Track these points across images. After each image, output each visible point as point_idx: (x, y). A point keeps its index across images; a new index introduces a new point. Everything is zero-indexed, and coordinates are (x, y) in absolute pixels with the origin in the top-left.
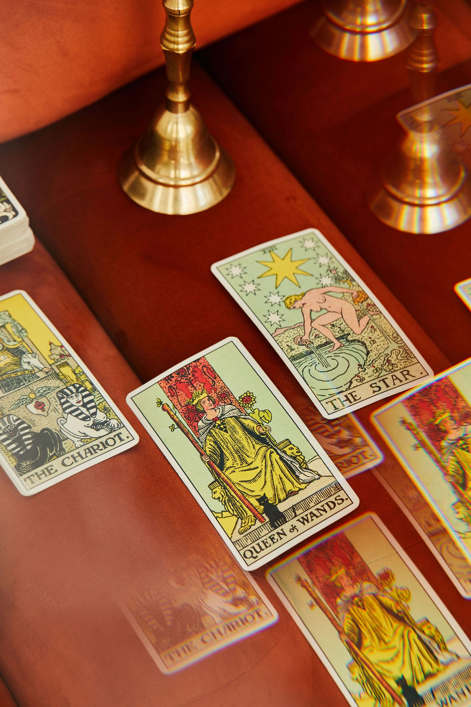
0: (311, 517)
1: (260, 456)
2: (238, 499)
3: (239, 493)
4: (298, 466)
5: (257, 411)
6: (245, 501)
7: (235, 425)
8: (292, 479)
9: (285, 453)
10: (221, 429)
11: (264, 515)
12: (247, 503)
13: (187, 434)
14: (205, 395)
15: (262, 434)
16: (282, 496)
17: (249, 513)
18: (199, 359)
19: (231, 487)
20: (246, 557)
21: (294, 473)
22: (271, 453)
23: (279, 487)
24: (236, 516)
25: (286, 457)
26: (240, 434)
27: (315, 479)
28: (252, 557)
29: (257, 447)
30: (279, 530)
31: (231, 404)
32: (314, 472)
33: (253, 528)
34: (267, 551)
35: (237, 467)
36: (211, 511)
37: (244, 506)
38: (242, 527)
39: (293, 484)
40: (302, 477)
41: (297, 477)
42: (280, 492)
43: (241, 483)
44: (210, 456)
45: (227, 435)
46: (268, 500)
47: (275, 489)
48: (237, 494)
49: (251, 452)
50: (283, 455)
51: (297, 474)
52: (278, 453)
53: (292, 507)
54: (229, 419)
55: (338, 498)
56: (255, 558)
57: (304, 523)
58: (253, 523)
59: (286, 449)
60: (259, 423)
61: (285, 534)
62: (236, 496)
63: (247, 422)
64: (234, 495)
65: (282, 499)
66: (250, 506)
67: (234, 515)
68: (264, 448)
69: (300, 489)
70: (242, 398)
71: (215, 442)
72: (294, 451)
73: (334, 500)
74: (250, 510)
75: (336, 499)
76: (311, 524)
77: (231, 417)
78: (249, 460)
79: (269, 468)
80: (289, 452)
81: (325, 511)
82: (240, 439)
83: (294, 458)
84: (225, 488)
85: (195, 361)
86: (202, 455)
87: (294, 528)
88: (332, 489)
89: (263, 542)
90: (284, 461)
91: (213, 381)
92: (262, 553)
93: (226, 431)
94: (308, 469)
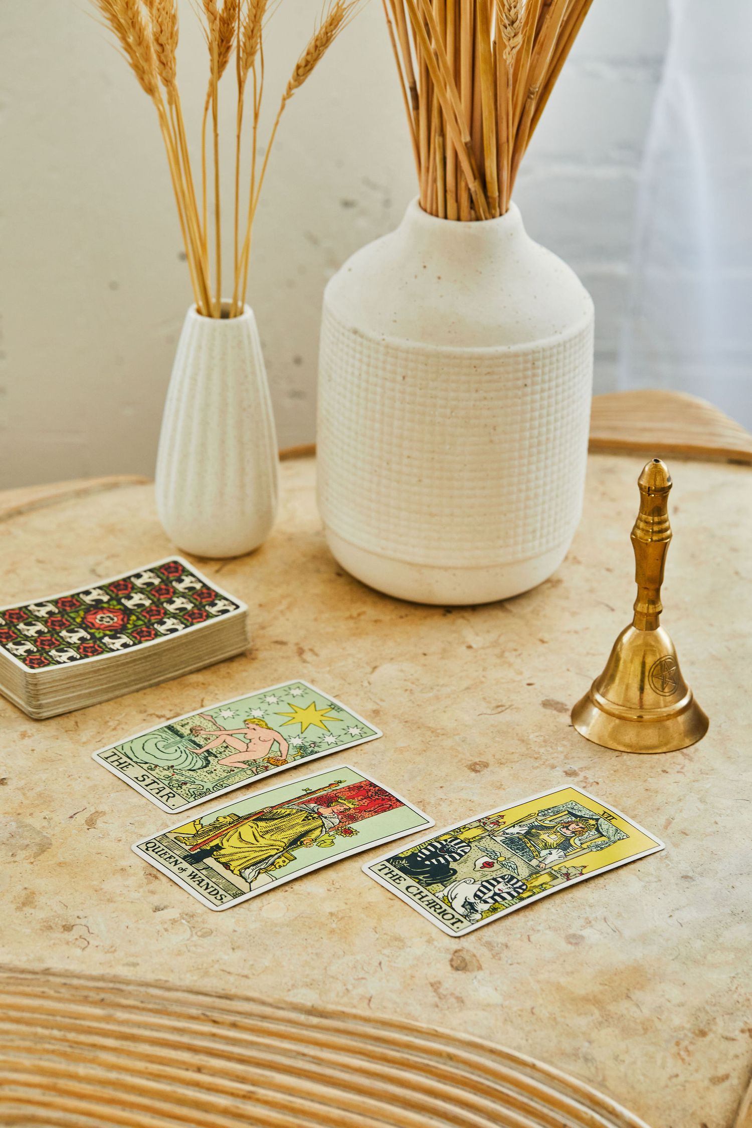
0: (198, 881)
1: (273, 842)
2: (217, 833)
3: (226, 832)
4: (262, 867)
5: (332, 838)
6: (216, 837)
7: (312, 826)
8: (245, 864)
9: (279, 857)
10: (307, 817)
11: (199, 850)
12: (213, 838)
13: (299, 798)
14: (352, 806)
15: (302, 842)
16: (223, 860)
17: (200, 841)
18: (400, 802)
19: (232, 827)
20: (147, 844)
21: (253, 865)
22: (278, 849)
23: (235, 857)
24: (197, 833)
25: (272, 860)
26: (300, 829)
27: (245, 879)
28: (148, 847)
29: (286, 840)
30: (180, 860)
31: (340, 822)
32: (256, 878)
33: (183, 845)
34: (156, 856)
35: (258, 830)
36: (202, 818)
37: (209, 837)
38: (184, 838)
39: (240, 865)
40: (248, 871)
41: (248, 868)
42: (228, 858)
43: (238, 832)
44: (270, 812)
45: (299, 821)
46: (217, 851)
47: (232, 854)
48: (223, 831)
49: (278, 836)
50: (276, 857)
51: (252, 867)
52: (277, 854)
53: (209, 867)
54: (321, 821)
55: (223, 897)
56: (147, 849)
57: (190, 875)
58: (188, 844)
59: (283, 858)
60: (316, 840)
61: (176, 864)
62: (220, 831)
63: (317, 832)
64: (222, 830)
65: (220, 860)
66: (210, 840)
67: (198, 831)
68: (284, 845)
69: (232, 871)
70: (349, 830)
71: (289, 814)
72: (281, 864)
73: (220, 893)
74: (204, 841)
75: (221, 895)
76: (191, 882)
77: (323, 822)
78: (267, 836)
79: (258, 849)
80: (280, 860)
81: (207, 888)
82: (294, 830)
83: (272, 864)
84: (230, 824)
85: (397, 799)
86: (272, 807)
87: (183, 870)
88: (234, 892)
89: (166, 852)
90: (267, 858)
91: (370, 811)
92: (153, 854)
93: (304, 820)
94: (259, 873)
